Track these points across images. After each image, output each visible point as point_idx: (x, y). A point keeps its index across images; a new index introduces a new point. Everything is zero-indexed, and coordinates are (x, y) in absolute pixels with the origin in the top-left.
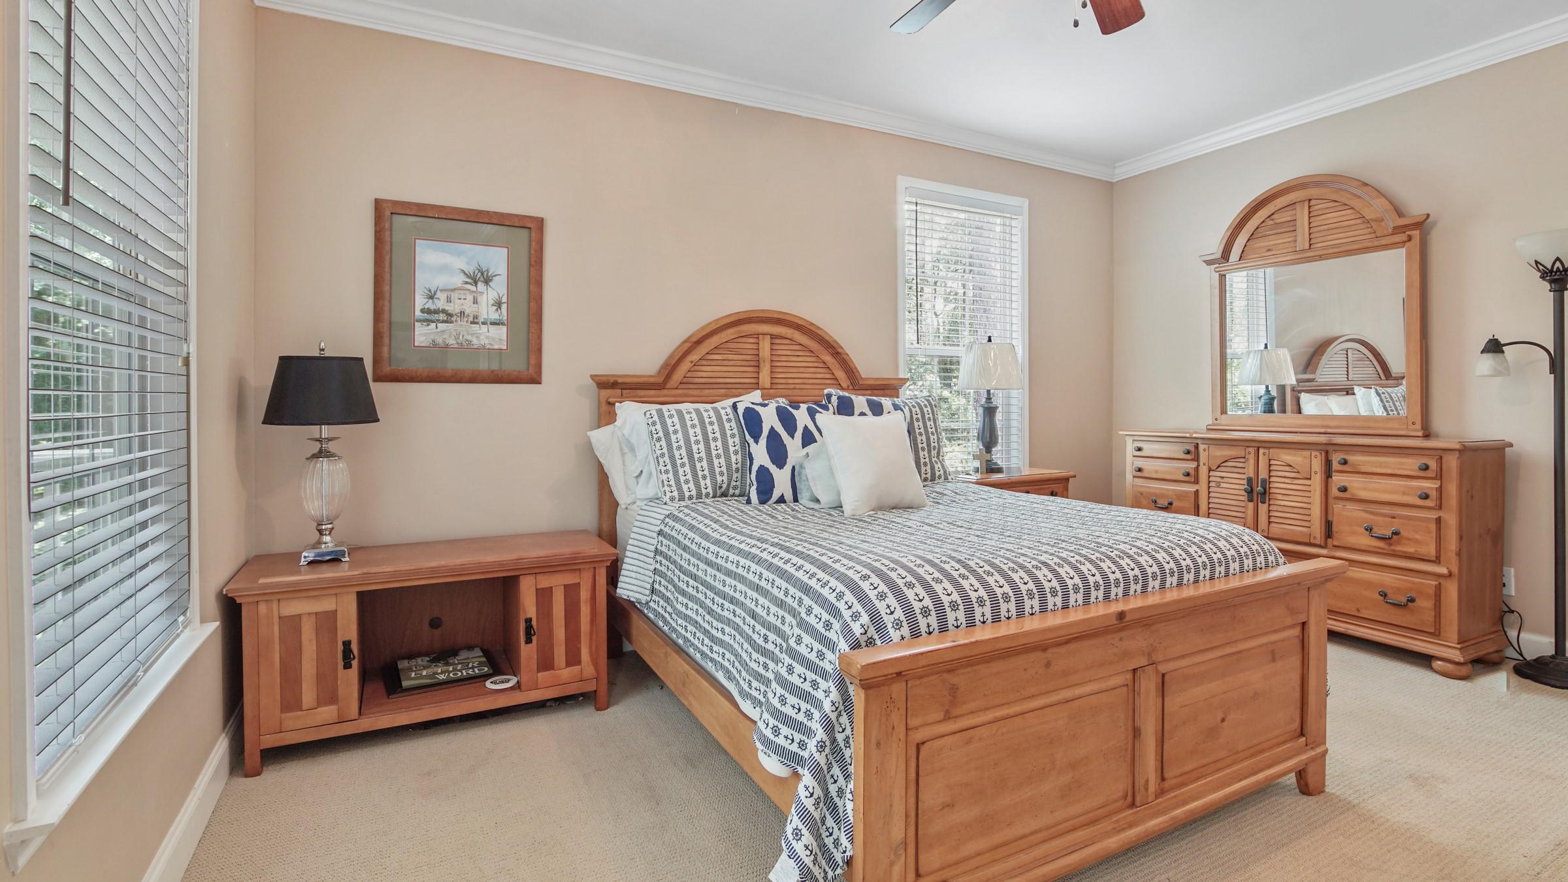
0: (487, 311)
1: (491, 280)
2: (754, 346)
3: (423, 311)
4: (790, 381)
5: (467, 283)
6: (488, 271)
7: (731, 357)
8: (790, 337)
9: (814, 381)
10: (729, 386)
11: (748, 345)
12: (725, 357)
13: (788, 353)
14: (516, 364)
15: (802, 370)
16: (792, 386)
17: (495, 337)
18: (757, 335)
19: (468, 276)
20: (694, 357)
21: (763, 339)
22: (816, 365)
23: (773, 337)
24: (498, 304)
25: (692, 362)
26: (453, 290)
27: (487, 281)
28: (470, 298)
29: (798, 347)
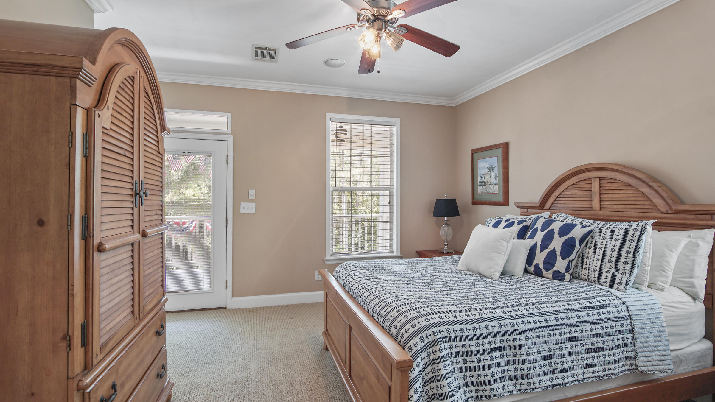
0: (494, 181)
1: (494, 169)
2: (589, 186)
3: (480, 182)
4: (615, 206)
5: (488, 171)
6: (493, 166)
7: (575, 192)
8: (613, 177)
9: (634, 206)
10: (575, 209)
11: (586, 185)
12: (572, 193)
13: (613, 188)
14: (500, 199)
15: (624, 199)
16: (617, 210)
17: (495, 189)
18: (590, 179)
19: (489, 169)
20: (556, 193)
21: (595, 181)
22: (636, 195)
23: (600, 179)
24: (496, 177)
25: (555, 196)
26: (485, 174)
27: (493, 170)
28: (489, 176)
29: (620, 184)
